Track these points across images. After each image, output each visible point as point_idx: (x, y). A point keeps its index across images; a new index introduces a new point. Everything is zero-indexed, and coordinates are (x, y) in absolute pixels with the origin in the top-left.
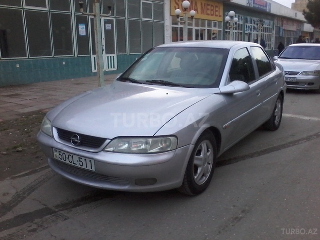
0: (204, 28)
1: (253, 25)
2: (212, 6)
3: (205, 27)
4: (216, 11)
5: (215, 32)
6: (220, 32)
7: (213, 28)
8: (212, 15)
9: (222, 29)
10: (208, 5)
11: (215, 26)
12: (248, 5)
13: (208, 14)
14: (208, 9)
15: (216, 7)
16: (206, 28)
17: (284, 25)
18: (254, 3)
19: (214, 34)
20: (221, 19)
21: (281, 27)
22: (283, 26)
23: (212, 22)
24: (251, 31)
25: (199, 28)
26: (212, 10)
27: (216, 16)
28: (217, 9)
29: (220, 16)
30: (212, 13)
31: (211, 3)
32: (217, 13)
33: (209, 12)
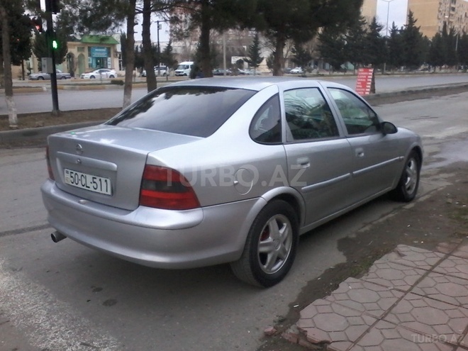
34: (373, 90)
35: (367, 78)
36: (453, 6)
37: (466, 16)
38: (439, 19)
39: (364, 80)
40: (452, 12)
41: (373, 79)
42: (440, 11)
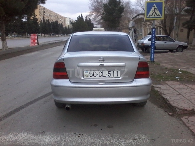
34: (38, 43)
35: (35, 38)
36: (44, 11)
37: (49, 15)
38: (40, 15)
39: (34, 39)
40: (44, 13)
41: (38, 38)
42: (40, 13)
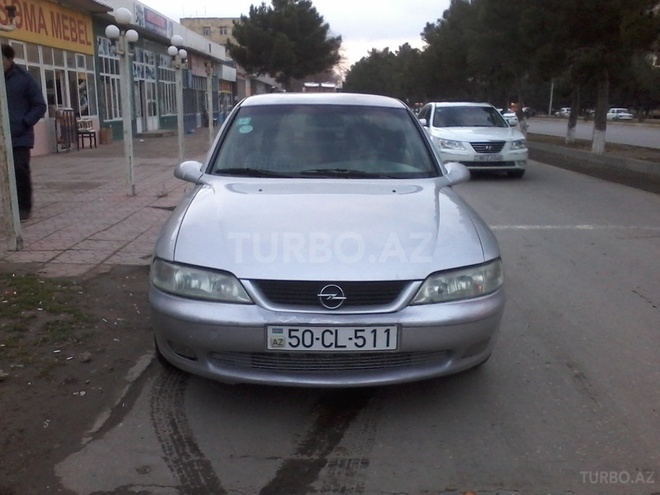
0: (61, 68)
1: (145, 64)
2: (72, 20)
3: (63, 65)
4: (81, 32)
5: (82, 77)
6: (91, 77)
7: (79, 70)
8: (75, 40)
9: (94, 72)
10: (65, 17)
11: (81, 65)
12: (138, 24)
13: (66, 38)
14: (65, 27)
15: (80, 22)
16: (66, 68)
17: (194, 67)
18: (146, 20)
19: (81, 81)
20: (90, 50)
21: (190, 71)
22: (191, 68)
23: (76, 55)
24: (143, 77)
25: (53, 68)
26: (73, 30)
27: (82, 42)
28: (82, 27)
29: (89, 44)
30: (74, 36)
31: (69, 14)
32: (83, 37)
33: (68, 33)
